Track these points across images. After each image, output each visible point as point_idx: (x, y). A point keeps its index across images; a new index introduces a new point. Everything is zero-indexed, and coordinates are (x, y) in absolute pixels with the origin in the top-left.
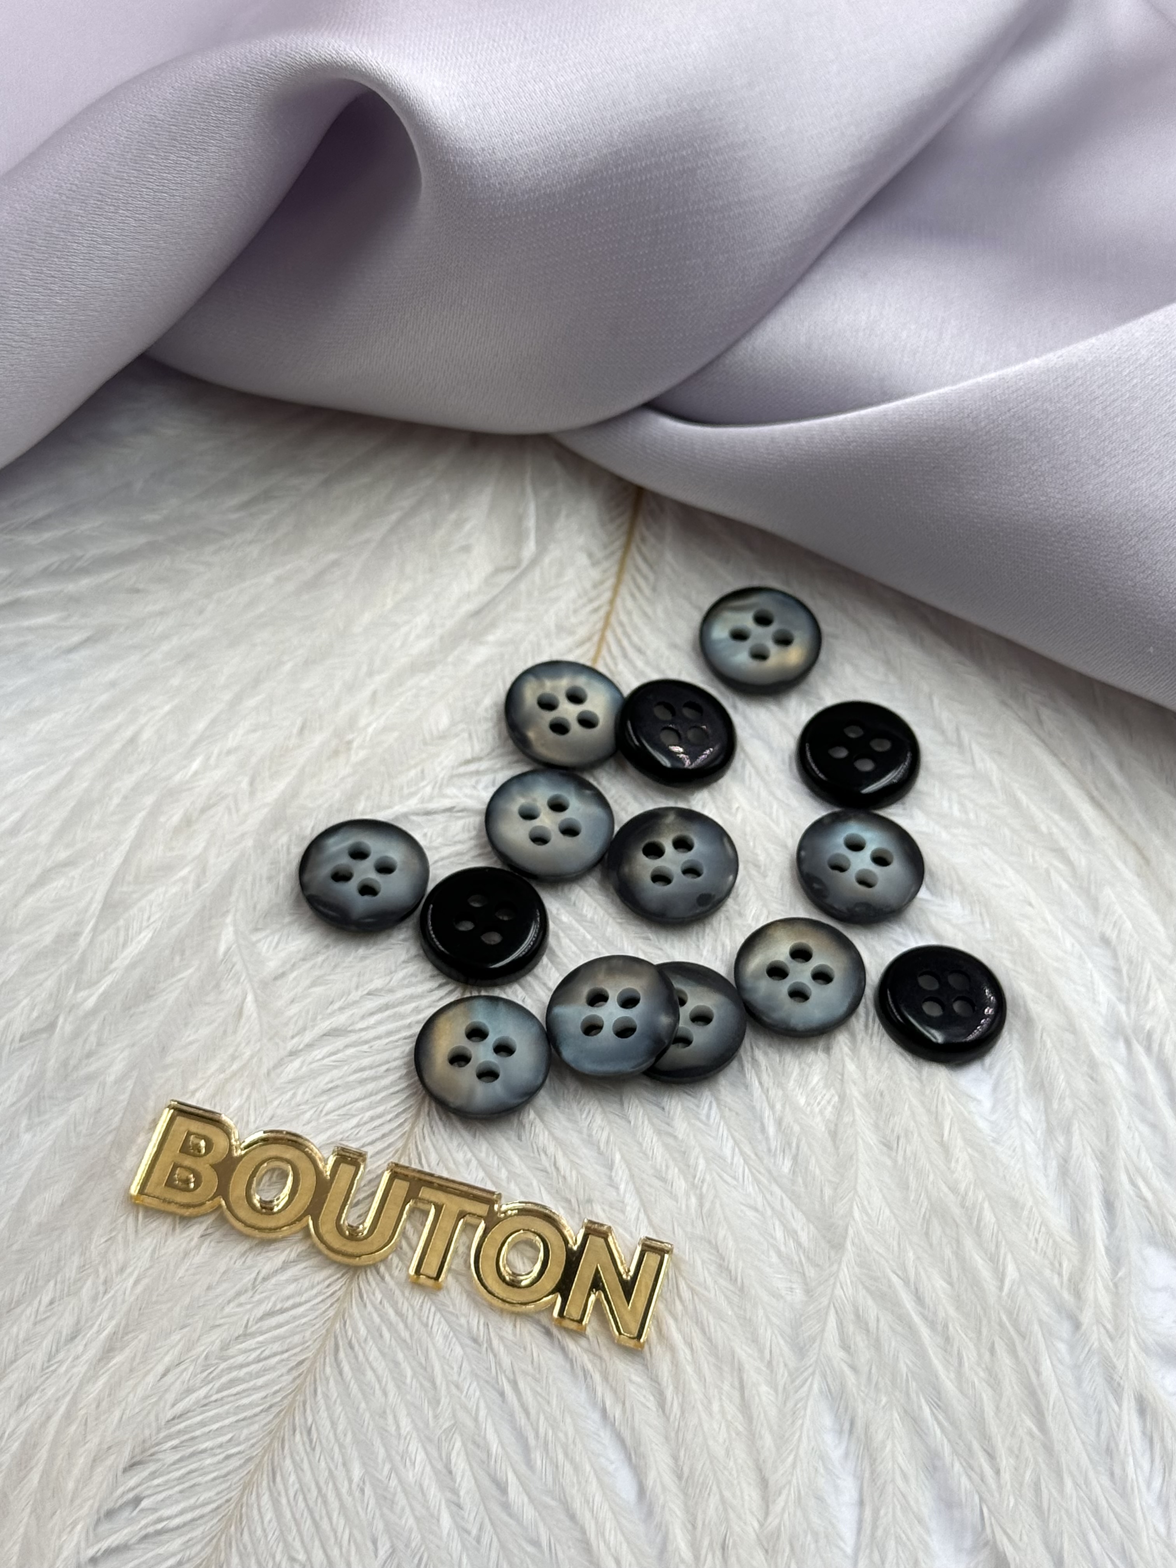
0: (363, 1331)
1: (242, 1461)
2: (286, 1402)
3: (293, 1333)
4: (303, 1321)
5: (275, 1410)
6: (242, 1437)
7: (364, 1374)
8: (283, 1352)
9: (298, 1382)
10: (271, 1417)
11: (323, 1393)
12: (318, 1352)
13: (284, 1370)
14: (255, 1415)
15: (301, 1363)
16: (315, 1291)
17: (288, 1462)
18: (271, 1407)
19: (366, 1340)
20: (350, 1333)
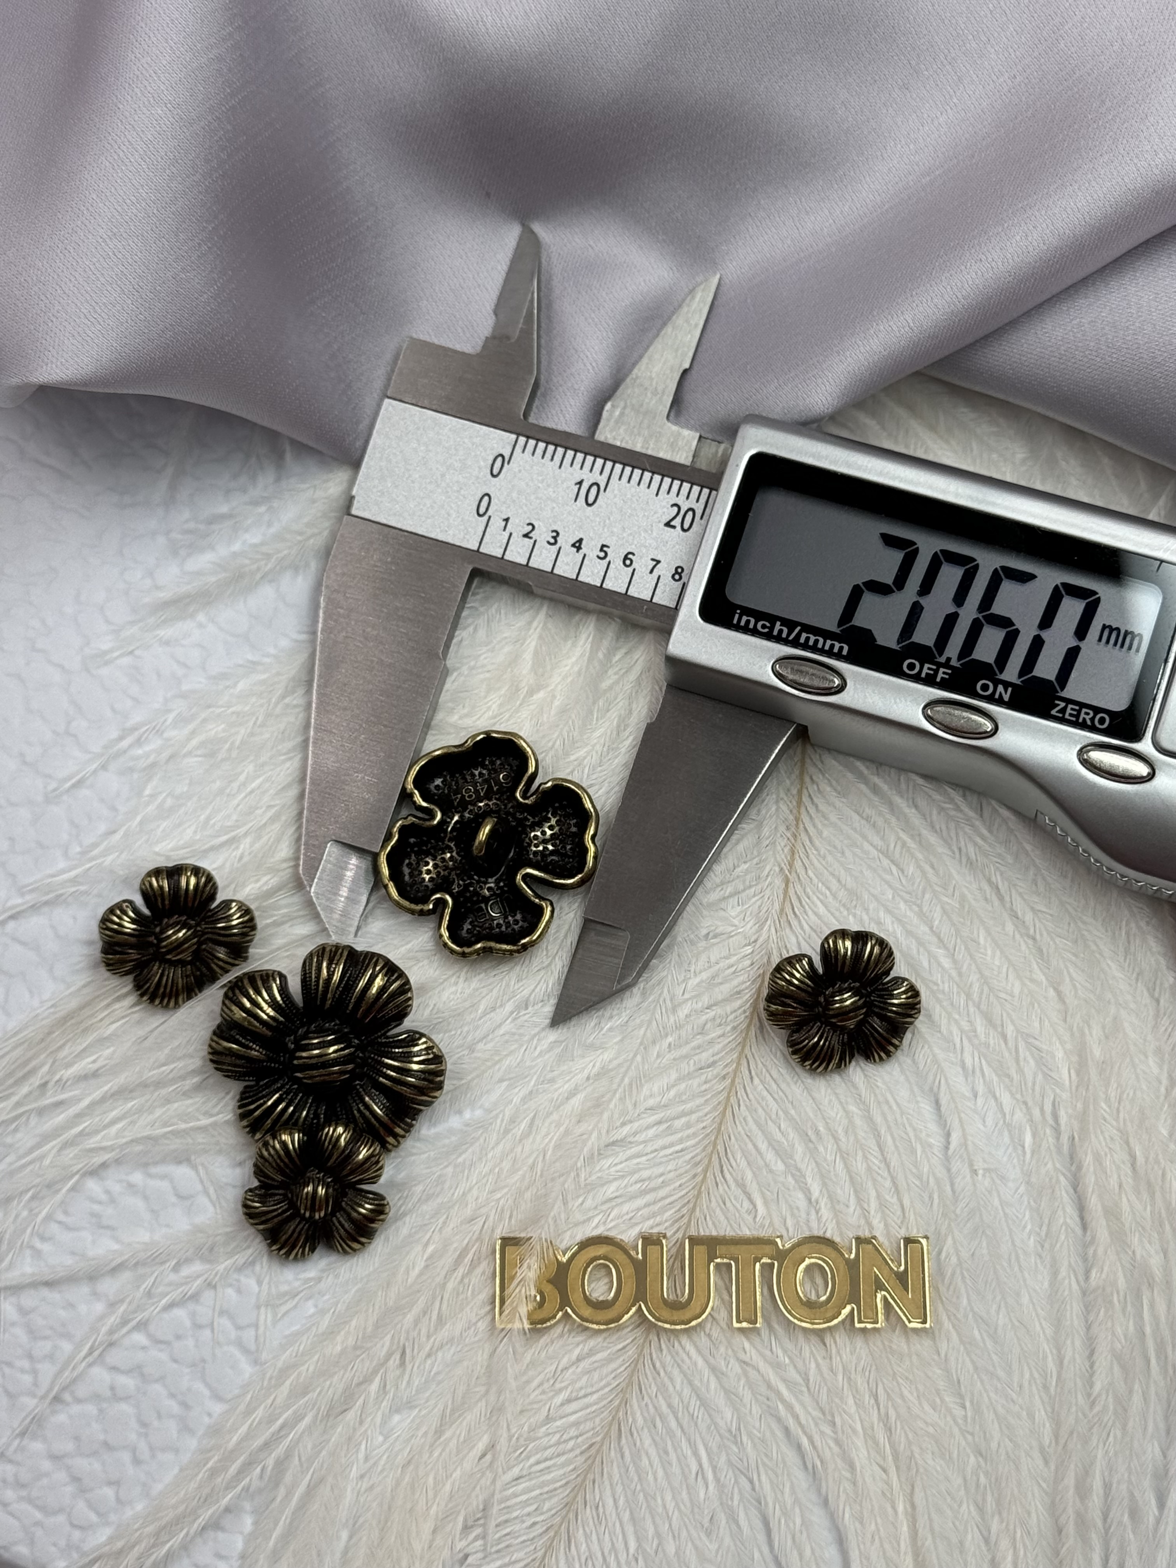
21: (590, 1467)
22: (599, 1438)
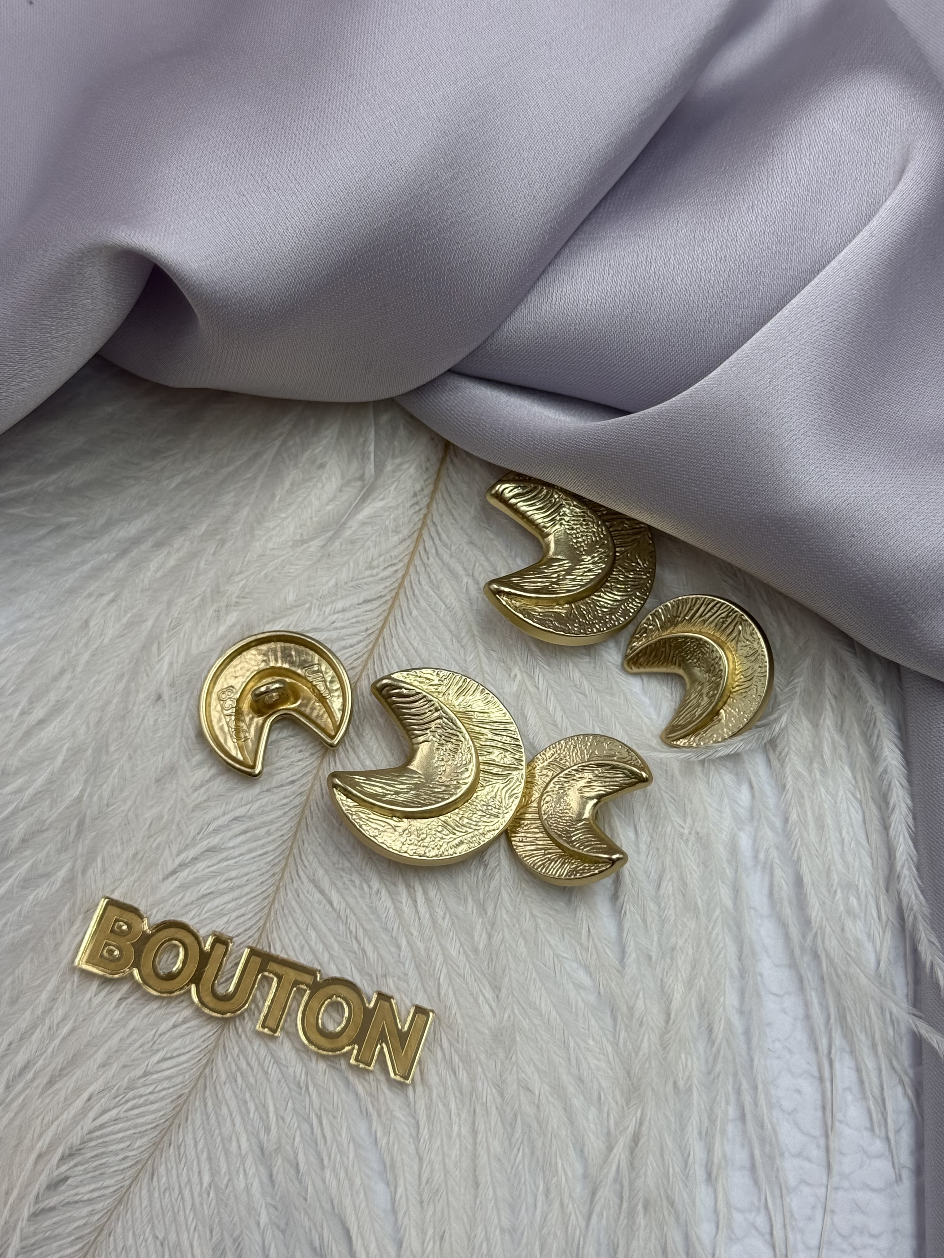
0: (223, 1077)
1: (134, 1161)
2: (168, 1123)
3: (177, 1075)
4: (185, 1065)
5: (159, 1129)
6: (136, 1146)
7: (220, 1108)
8: (169, 1088)
9: (177, 1109)
10: (156, 1133)
11: (192, 1119)
12: (193, 1088)
13: (169, 1101)
14: (147, 1130)
15: (180, 1096)
16: (194, 1045)
17: (163, 1166)
18: (157, 1126)
19: (225, 1083)
20: (215, 1077)
21: (178, 1114)
22: (187, 1090)
